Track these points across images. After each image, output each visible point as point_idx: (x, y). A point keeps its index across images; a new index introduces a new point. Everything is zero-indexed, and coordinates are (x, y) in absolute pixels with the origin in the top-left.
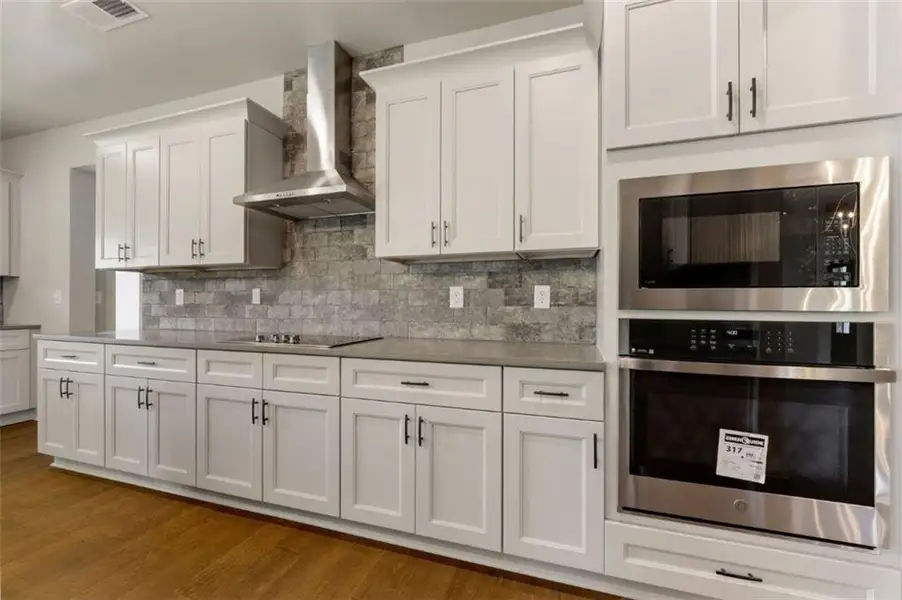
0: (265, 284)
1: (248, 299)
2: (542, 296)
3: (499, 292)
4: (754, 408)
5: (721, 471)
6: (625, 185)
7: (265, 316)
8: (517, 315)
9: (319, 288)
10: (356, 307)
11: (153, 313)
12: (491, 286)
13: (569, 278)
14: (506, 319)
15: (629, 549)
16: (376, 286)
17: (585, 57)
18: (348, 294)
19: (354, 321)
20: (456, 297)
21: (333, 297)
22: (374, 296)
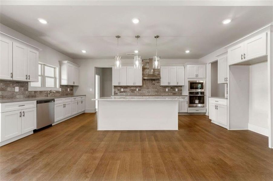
0: (139, 88)
1: (136, 90)
2: (177, 90)
3: (172, 89)
4: (197, 98)
5: (196, 103)
6: (189, 81)
7: (139, 92)
8: (174, 92)
9: (148, 88)
10: (153, 91)
11: (116, 92)
12: (171, 88)
13: (179, 88)
14: (173, 92)
15: (190, 110)
16: (156, 88)
17: (183, 67)
18: (152, 90)
19: (153, 93)
20: (167, 90)
21: (150, 90)
22: (156, 90)
